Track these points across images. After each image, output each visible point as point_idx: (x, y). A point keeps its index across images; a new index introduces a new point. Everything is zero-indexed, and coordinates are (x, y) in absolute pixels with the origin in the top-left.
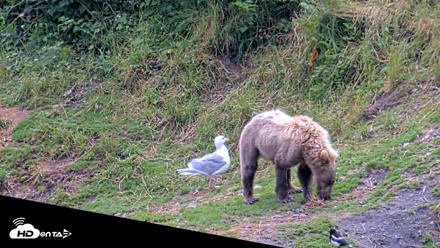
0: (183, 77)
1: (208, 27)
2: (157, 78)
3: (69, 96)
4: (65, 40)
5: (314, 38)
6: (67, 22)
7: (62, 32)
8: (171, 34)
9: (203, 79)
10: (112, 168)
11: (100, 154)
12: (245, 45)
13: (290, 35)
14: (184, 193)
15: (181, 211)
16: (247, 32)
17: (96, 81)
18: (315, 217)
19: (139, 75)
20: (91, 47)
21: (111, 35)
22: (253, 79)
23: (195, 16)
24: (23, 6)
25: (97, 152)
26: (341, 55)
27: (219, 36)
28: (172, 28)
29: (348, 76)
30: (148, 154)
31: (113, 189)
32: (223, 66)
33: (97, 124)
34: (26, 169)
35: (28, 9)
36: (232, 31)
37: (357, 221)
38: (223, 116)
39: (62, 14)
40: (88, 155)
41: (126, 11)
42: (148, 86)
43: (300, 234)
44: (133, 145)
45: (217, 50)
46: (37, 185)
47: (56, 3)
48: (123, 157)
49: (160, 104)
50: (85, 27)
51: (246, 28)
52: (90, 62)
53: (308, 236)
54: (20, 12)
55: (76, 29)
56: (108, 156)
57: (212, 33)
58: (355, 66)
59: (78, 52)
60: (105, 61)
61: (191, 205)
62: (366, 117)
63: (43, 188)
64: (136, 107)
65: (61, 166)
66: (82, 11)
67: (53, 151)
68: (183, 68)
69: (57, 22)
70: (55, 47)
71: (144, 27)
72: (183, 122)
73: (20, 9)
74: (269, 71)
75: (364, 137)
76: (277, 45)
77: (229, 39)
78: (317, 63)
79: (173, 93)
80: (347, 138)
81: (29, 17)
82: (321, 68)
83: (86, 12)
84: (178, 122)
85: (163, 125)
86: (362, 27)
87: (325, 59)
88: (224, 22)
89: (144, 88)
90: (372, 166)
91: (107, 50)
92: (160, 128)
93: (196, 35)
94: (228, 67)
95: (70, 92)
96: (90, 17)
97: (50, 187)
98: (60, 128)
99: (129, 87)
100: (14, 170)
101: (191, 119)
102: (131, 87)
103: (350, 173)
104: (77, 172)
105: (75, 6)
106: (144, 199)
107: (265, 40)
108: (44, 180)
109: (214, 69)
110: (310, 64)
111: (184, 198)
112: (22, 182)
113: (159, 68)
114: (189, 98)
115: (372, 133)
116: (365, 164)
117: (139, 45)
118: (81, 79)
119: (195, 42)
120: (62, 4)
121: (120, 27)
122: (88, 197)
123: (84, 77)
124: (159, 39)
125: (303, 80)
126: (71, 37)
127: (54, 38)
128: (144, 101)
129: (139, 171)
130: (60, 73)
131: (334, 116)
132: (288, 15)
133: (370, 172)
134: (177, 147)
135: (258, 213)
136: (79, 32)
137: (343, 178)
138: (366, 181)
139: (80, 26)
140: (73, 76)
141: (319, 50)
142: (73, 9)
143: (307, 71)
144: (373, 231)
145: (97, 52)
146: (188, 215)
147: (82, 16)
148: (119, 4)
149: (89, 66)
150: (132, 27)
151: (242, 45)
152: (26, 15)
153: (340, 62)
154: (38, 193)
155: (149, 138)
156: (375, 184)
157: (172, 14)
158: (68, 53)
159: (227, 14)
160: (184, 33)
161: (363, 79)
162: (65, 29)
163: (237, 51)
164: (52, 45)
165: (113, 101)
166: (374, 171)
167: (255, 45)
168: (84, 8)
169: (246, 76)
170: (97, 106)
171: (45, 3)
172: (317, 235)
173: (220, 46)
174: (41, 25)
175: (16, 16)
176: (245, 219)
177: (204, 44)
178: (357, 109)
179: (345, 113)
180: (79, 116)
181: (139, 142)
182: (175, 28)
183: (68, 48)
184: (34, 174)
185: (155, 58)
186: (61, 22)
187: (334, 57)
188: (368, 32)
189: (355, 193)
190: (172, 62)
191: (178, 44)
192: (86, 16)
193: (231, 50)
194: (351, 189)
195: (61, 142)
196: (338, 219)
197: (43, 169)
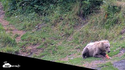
0: (69, 22)
1: (76, 8)
2: (62, 22)
3: (37, 28)
4: (36, 12)
5: (106, 11)
6: (36, 6)
7: (35, 9)
8: (66, 10)
9: (75, 23)
10: (49, 48)
11: (46, 44)
12: (87, 13)
13: (100, 10)
14: (70, 55)
15: (69, 60)
16: (88, 9)
17: (45, 23)
18: (107, 61)
19: (57, 21)
20: (43, 14)
21: (49, 10)
22: (89, 23)
23: (73, 5)
24: (24, 2)
25: (45, 43)
26: (114, 16)
27: (79, 11)
28: (66, 8)
29: (116, 22)
30: (59, 44)
31: (49, 54)
32: (81, 19)
33: (45, 35)
34: (25, 48)
35: (25, 3)
36: (83, 9)
37: (119, 63)
38: (81, 33)
39: (35, 4)
40: (42, 44)
41: (53, 3)
42: (59, 25)
43: (103, 66)
44: (55, 41)
45: (79, 15)
46: (28, 53)
47: (33, 1)
48: (52, 45)
49: (63, 30)
50: (41, 8)
51: (87, 8)
52: (43, 18)
53: (105, 67)
54: (23, 4)
55: (39, 9)
56: (48, 44)
57: (77, 10)
58: (118, 19)
59: (39, 15)
60: (47, 17)
61: (71, 58)
62: (121, 33)
63: (29, 53)
64: (56, 31)
65: (35, 47)
66: (41, 4)
67: (32, 43)
68: (69, 19)
69: (34, 6)
70: (33, 14)
71: (58, 8)
72: (69, 35)
73: (23, 3)
74: (94, 20)
75: (121, 39)
76: (96, 13)
77: (82, 11)
78: (107, 18)
79: (66, 27)
80: (116, 39)
81: (25, 5)
82: (108, 19)
83: (42, 4)
84: (68, 35)
85: (64, 36)
86: (120, 8)
87: (110, 17)
88: (81, 7)
89: (58, 25)
90: (123, 47)
91: (48, 14)
92: (63, 36)
93: (73, 10)
94: (82, 19)
95: (37, 26)
96: (43, 5)
97: (31, 53)
98: (34, 37)
99: (54, 25)
100: (21, 48)
101: (71, 34)
102: (55, 25)
103: (117, 49)
104: (39, 49)
105: (39, 2)
106: (58, 56)
107: (92, 12)
108: (30, 51)
109: (78, 20)
110: (105, 18)
111: (70, 56)
112: (23, 52)
113: (63, 20)
114: (71, 28)
115: (123, 38)
116: (121, 47)
117: (57, 13)
118: (40, 23)
119: (73, 12)
120: (35, 1)
121: (51, 8)
122: (42, 56)
123: (41, 22)
124: (62, 11)
125: (103, 23)
126: (37, 11)
127: (33, 11)
128: (58, 29)
129: (57, 49)
130: (34, 21)
131: (112, 33)
132: (99, 5)
133: (122, 49)
134: (68, 42)
135: (91, 60)
136: (40, 9)
137: (115, 51)
138: (121, 51)
139: (40, 7)
140: (38, 22)
141: (108, 15)
142: (38, 3)
143: (104, 20)
144: (123, 66)
145: (45, 15)
146: (71, 61)
147: (41, 5)
148: (51, 2)
149: (43, 19)
150: (55, 8)
151: (86, 13)
152: (25, 4)
153: (114, 18)
154: (28, 55)
155: (60, 39)
156: (124, 52)
157: (66, 4)
158: (37, 15)
159: (82, 4)
160: (70, 10)
161: (120, 23)
162: (36, 8)
163: (85, 15)
164: (32, 13)
165: (49, 29)
166: (123, 49)
167: (90, 13)
168: (41, 3)
169: (87, 22)
170: (45, 30)
171: (30, 1)
172: (107, 67)
173: (80, 13)
174: (29, 7)
175: (22, 5)
176: (87, 62)
177: (75, 13)
178: (119, 31)
179: (115, 32)
180: (40, 33)
181: (57, 40)
182: (67, 8)
183: (37, 14)
184: (27, 49)
185: (61, 17)
186: (35, 6)
187: (112, 16)
188: (122, 9)
189: (118, 55)
190: (66, 18)
191: (68, 13)
192: (42, 5)
193: (83, 15)
194: (117, 54)
195: (35, 41)
196: (113, 62)
197: (29, 48)
